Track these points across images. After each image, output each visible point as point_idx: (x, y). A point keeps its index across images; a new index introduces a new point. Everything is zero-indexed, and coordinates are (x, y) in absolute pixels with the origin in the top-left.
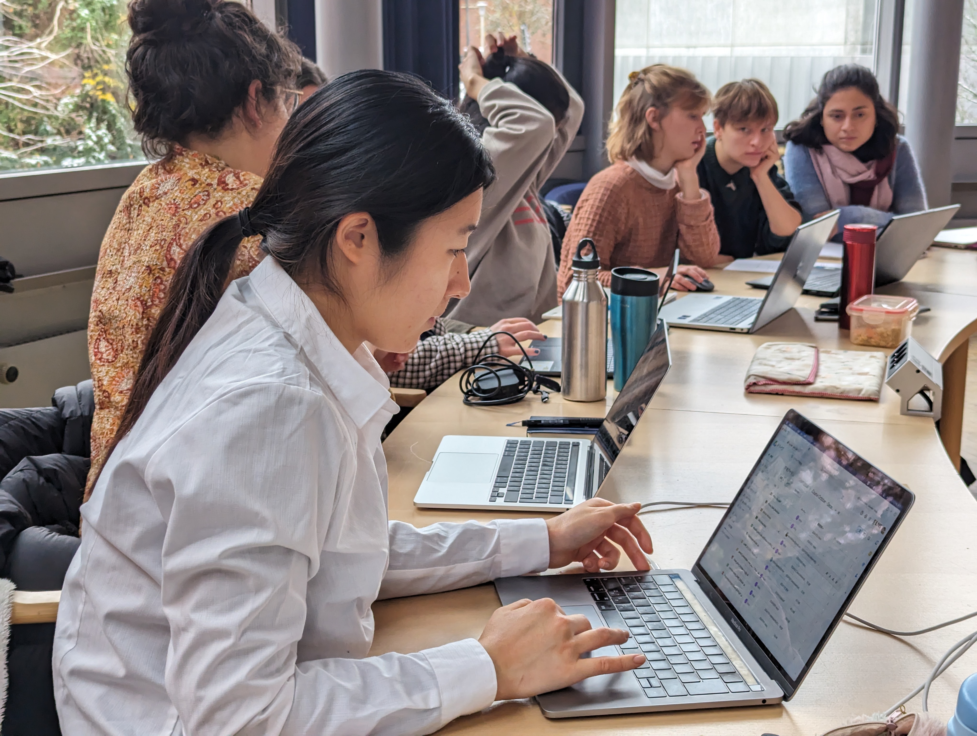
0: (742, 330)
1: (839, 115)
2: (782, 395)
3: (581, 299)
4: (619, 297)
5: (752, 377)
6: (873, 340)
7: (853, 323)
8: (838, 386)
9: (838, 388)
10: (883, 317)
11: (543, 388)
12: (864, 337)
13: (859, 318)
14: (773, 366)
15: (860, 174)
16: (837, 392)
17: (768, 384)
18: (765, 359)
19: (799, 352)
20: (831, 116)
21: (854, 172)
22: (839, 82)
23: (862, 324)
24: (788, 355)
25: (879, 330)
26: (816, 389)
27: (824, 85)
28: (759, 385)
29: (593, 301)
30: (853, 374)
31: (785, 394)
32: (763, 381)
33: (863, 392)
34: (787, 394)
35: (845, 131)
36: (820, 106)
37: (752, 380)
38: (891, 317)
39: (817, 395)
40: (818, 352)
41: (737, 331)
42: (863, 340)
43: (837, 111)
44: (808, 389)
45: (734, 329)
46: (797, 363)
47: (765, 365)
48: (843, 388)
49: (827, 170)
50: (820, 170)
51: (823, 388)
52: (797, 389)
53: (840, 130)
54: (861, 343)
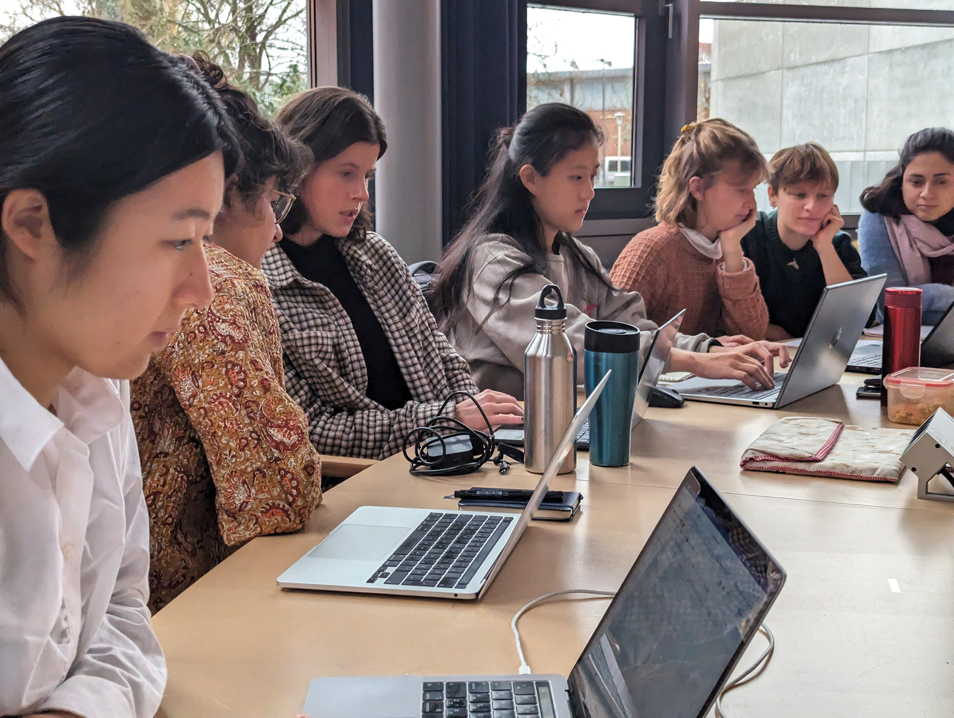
0: (766, 404)
1: (918, 181)
2: (784, 473)
3: (544, 354)
4: (592, 354)
5: (750, 452)
6: (913, 417)
7: (891, 396)
8: (849, 464)
9: (848, 467)
10: (924, 390)
11: (506, 458)
12: (903, 414)
13: (897, 392)
14: (781, 441)
15: (943, 247)
16: (847, 471)
17: (768, 460)
18: (774, 434)
19: (818, 427)
20: (910, 181)
21: (937, 246)
22: (922, 145)
23: (900, 399)
24: (803, 430)
25: (920, 406)
26: (823, 467)
27: (907, 147)
28: (757, 461)
29: (558, 355)
30: (873, 452)
31: (786, 472)
32: (761, 456)
33: (878, 472)
34: (789, 472)
35: (924, 198)
36: (901, 170)
37: (749, 455)
38: (932, 391)
39: (824, 475)
40: (842, 428)
41: (760, 405)
42: (901, 417)
43: (916, 176)
44: (813, 467)
45: (758, 403)
46: (811, 438)
47: (772, 440)
48: (854, 466)
49: (904, 244)
50: (897, 243)
51: (832, 465)
52: (801, 466)
53: (918, 196)
54: (900, 421)
